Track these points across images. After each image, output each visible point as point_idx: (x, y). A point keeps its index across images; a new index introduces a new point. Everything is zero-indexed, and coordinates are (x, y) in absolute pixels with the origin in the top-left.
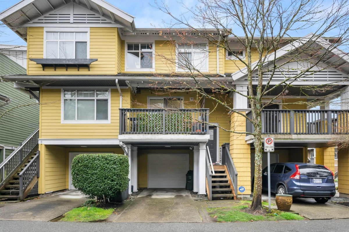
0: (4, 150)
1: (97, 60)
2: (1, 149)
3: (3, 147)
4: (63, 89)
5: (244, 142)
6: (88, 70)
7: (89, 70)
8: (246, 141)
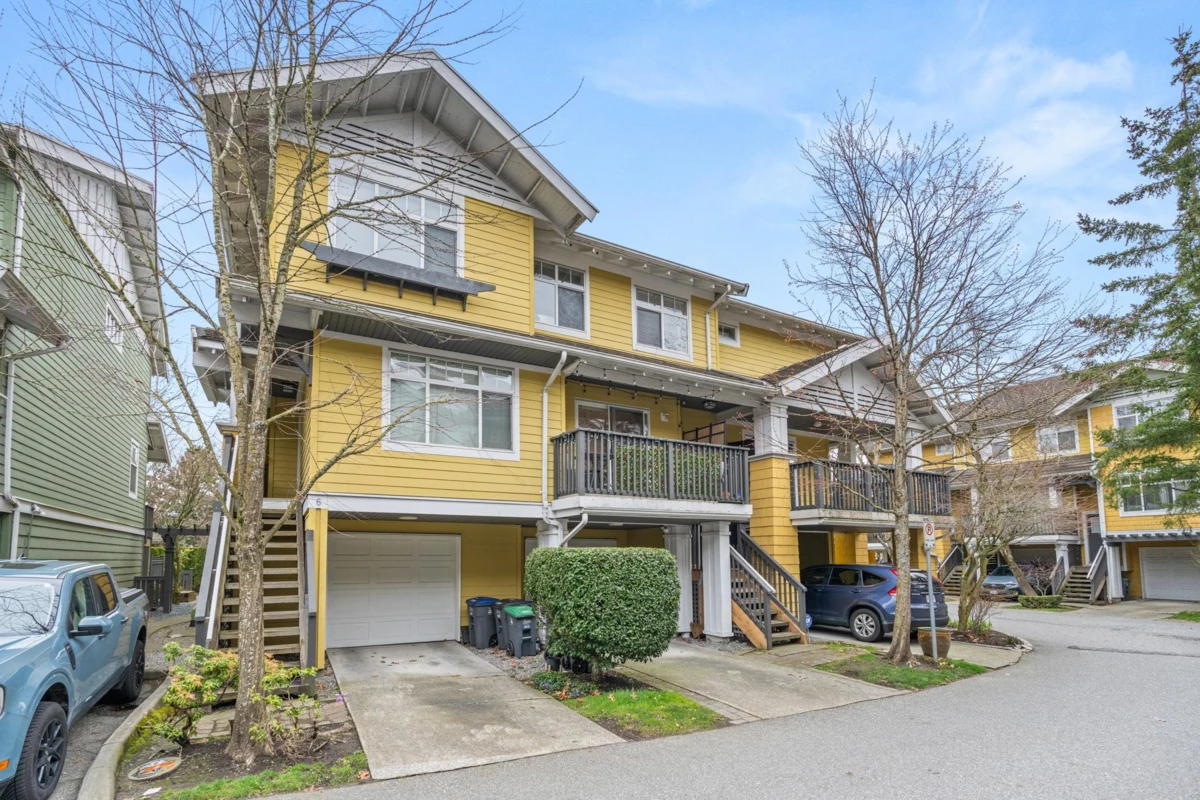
0: (17, 519)
1: (492, 288)
2: (7, 514)
3: (15, 506)
4: (390, 349)
5: (788, 523)
6: (459, 307)
7: (464, 310)
8: (791, 520)
